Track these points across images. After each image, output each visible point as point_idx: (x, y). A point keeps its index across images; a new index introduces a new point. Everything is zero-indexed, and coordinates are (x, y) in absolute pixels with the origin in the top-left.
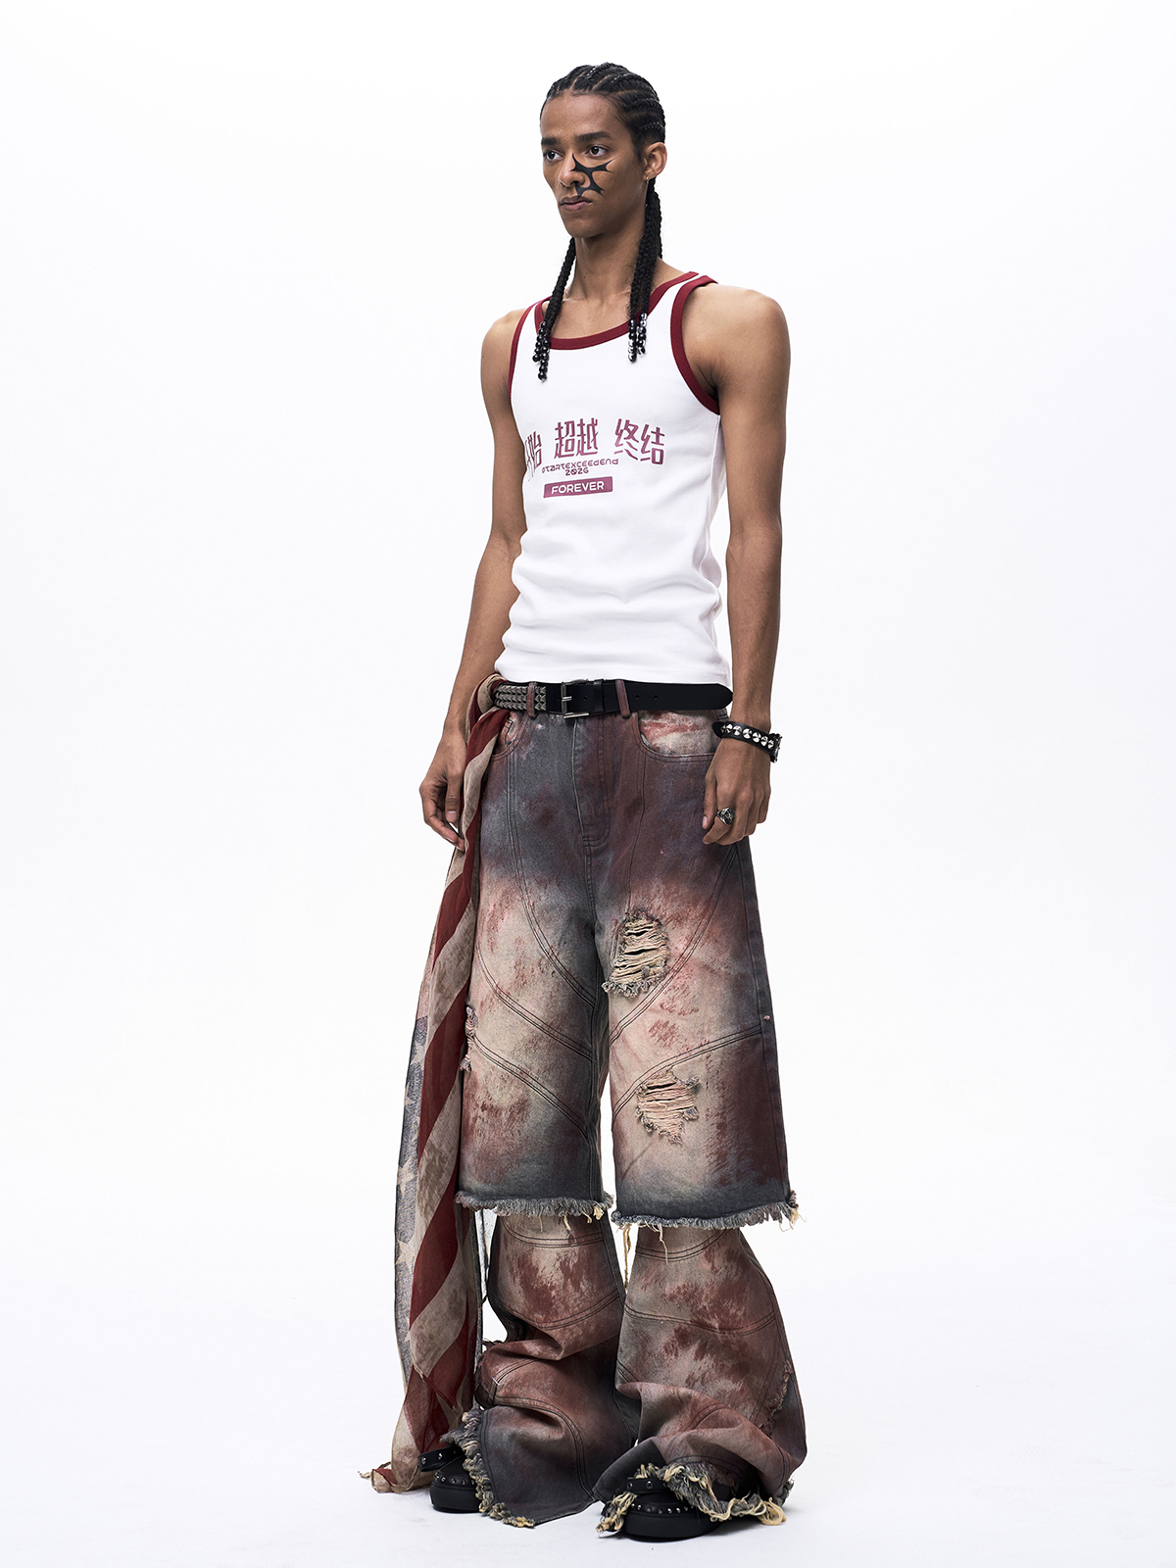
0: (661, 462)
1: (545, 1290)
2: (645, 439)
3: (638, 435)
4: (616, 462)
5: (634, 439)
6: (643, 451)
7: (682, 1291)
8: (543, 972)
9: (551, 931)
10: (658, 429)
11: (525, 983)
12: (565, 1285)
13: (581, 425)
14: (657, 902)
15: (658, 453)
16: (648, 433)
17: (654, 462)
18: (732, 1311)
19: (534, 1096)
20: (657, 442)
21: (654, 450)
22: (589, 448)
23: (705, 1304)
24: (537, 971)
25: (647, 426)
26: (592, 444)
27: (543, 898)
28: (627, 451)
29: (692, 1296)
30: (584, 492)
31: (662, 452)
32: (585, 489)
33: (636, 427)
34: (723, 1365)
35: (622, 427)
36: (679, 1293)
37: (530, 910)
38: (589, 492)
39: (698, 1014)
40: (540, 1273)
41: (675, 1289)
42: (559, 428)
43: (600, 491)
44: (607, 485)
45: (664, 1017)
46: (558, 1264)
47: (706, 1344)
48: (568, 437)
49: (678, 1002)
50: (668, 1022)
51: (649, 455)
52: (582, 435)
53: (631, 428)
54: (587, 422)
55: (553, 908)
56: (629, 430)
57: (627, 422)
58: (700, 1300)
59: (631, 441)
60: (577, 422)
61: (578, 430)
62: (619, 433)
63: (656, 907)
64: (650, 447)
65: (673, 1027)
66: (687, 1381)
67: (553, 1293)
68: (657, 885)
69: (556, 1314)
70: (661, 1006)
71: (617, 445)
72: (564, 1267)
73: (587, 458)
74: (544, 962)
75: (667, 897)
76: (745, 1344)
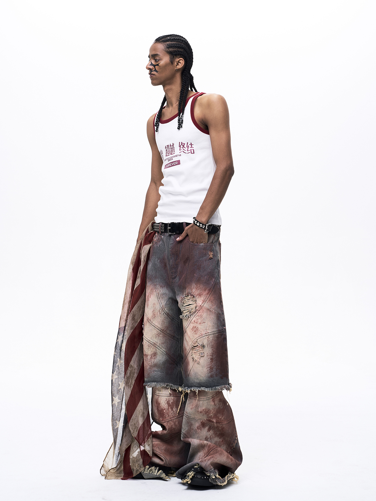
0: (194, 153)
1: (162, 410)
2: (188, 147)
3: (185, 146)
4: (180, 155)
5: (184, 147)
6: (188, 151)
7: (204, 410)
8: (160, 314)
9: (163, 301)
10: (191, 143)
11: (155, 317)
12: (168, 409)
13: (170, 146)
14: (194, 290)
15: (192, 151)
16: (188, 145)
17: (191, 153)
18: (220, 417)
19: (158, 351)
20: (192, 147)
21: (191, 150)
22: (173, 152)
23: (212, 415)
24: (158, 313)
25: (187, 143)
26: (173, 151)
27: (161, 291)
28: (183, 151)
29: (207, 412)
30: (172, 166)
31: (193, 150)
32: (173, 165)
33: (184, 144)
34: (216, 433)
35: (180, 144)
36: (203, 411)
37: (157, 295)
38: (174, 165)
39: (205, 324)
40: (161, 405)
41: (202, 410)
42: (166, 148)
43: (177, 165)
44: (178, 163)
45: (195, 325)
46: (166, 402)
47: (211, 427)
48: (168, 150)
49: (199, 320)
50: (196, 326)
51: (190, 151)
52: (171, 149)
53: (183, 144)
54: (172, 144)
55: (164, 294)
56: (182, 145)
57: (182, 142)
58: (210, 413)
59: (184, 148)
60: (169, 145)
61: (170, 147)
62: (180, 146)
63: (193, 292)
64: (189, 149)
65: (197, 328)
66: (205, 439)
67: (165, 411)
68: (194, 285)
69: (165, 418)
70: (194, 321)
71: (180, 150)
72: (168, 403)
73: (172, 155)
74: (160, 311)
75: (196, 289)
76: (224, 428)
